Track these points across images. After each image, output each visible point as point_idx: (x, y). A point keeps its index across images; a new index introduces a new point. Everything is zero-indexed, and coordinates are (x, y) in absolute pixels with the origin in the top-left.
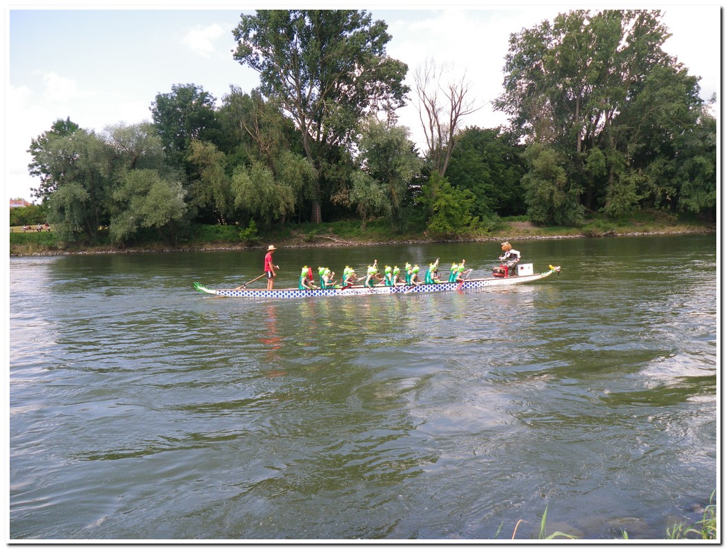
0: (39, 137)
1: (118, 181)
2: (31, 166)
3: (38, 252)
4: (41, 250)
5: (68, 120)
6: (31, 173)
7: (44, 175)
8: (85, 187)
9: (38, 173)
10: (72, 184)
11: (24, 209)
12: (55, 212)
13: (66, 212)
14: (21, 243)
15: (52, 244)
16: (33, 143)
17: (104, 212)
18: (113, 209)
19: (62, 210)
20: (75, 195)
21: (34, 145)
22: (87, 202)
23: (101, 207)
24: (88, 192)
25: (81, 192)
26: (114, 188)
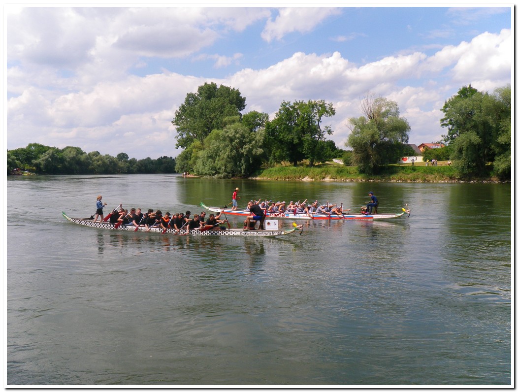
0: (450, 100)
1: (503, 129)
2: (442, 120)
3: (442, 180)
4: (444, 178)
5: (470, 86)
6: (443, 125)
7: (450, 126)
8: (478, 134)
9: (446, 125)
10: (469, 133)
11: (440, 149)
12: (456, 152)
13: (463, 152)
14: (432, 173)
15: (452, 175)
16: (446, 104)
17: (491, 152)
18: (497, 150)
19: (460, 151)
20: (470, 140)
21: (446, 106)
22: (479, 144)
23: (489, 148)
24: (479, 138)
25: (475, 138)
26: (500, 134)
